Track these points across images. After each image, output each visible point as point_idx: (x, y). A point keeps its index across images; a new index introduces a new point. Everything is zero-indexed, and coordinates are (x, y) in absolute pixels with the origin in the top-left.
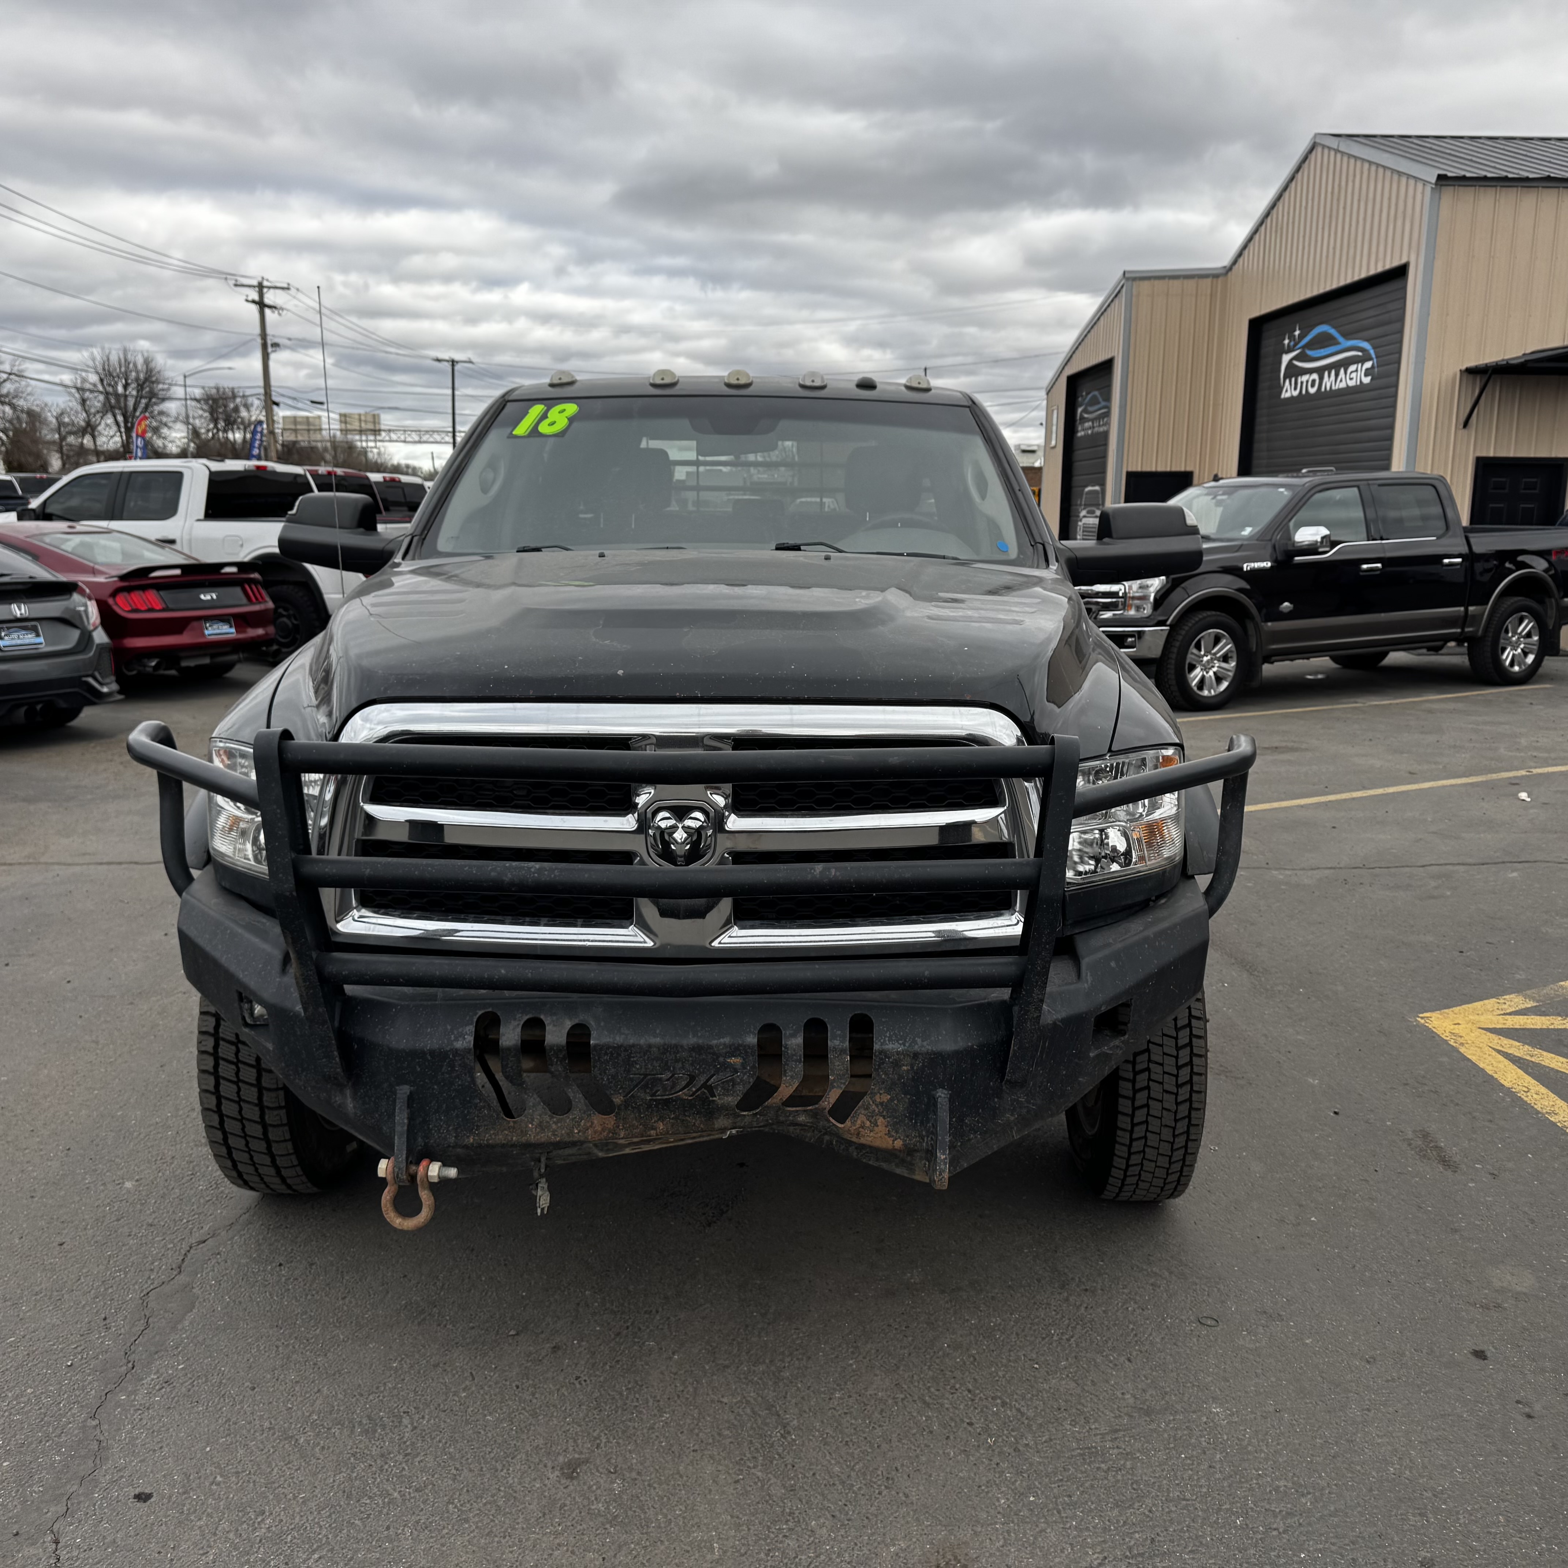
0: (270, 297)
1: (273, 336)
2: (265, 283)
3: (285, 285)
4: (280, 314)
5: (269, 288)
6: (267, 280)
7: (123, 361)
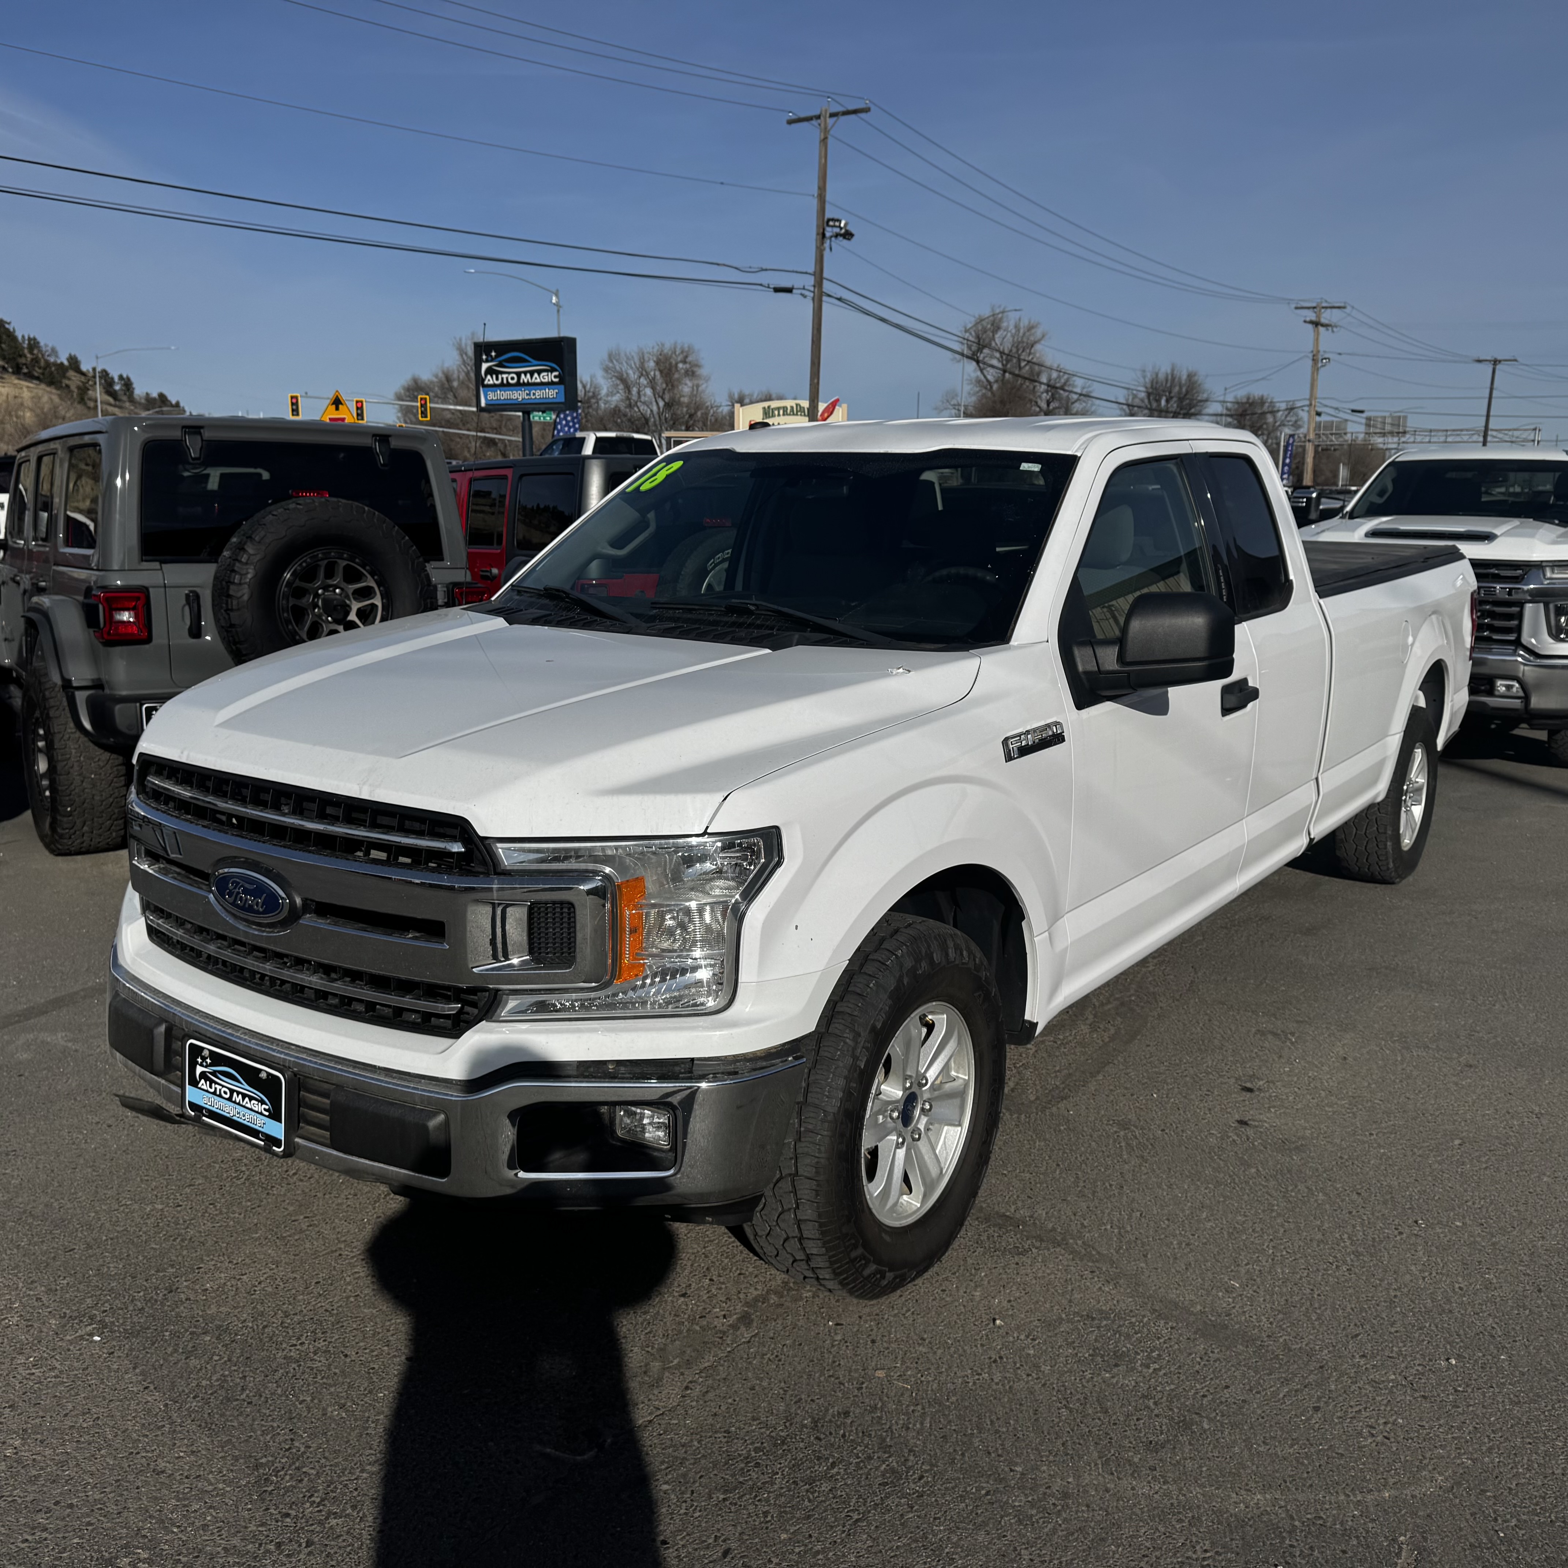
0: (1326, 316)
1: (1325, 352)
2: (1324, 305)
3: (1342, 305)
4: (1333, 331)
5: (1326, 308)
6: (1326, 301)
7: (1170, 377)
